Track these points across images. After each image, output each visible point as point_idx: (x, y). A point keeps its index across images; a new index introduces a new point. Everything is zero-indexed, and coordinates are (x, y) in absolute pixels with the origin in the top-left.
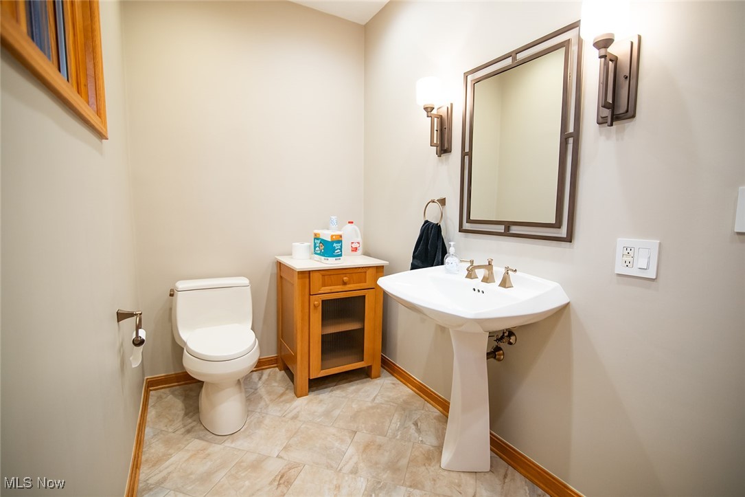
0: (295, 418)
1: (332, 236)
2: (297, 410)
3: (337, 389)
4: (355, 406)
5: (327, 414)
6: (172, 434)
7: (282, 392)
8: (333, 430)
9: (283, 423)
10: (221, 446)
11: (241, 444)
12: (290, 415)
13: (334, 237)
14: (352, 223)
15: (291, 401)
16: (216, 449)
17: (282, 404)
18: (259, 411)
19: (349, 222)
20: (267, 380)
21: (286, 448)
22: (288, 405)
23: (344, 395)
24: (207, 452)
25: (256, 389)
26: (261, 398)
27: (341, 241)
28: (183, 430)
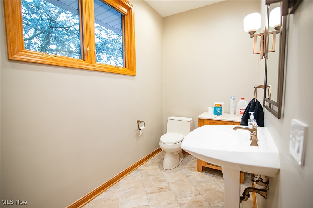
0: (187, 176)
1: (216, 105)
2: (191, 175)
3: (216, 177)
4: (213, 187)
5: (199, 182)
6: (155, 161)
7: (195, 166)
8: (193, 188)
9: (182, 175)
10: (160, 171)
11: (165, 174)
12: (188, 175)
13: (217, 105)
14: (244, 99)
15: (194, 171)
16: (159, 171)
17: (189, 170)
18: (180, 168)
19: (242, 99)
20: (195, 161)
21: (173, 183)
22: (191, 171)
23: (215, 180)
24: (156, 170)
25: (188, 162)
26: (186, 165)
27: (221, 107)
28: (158, 162)
